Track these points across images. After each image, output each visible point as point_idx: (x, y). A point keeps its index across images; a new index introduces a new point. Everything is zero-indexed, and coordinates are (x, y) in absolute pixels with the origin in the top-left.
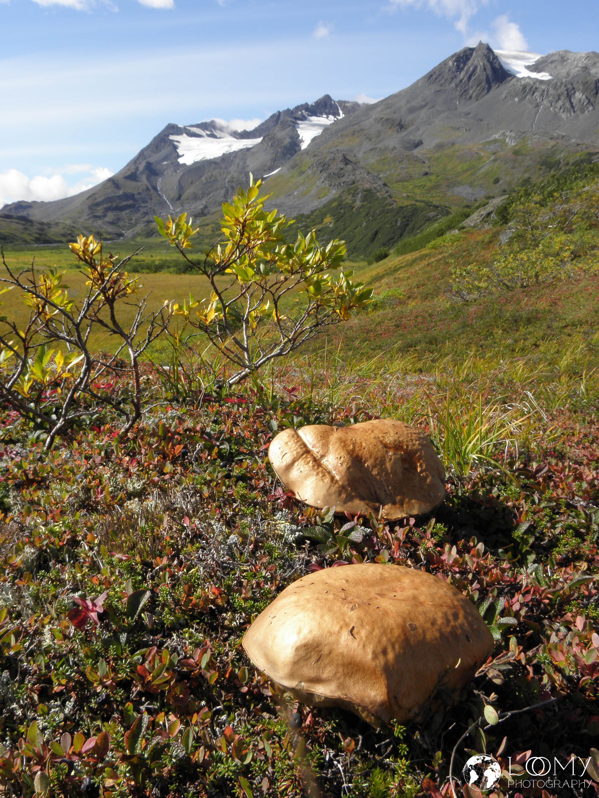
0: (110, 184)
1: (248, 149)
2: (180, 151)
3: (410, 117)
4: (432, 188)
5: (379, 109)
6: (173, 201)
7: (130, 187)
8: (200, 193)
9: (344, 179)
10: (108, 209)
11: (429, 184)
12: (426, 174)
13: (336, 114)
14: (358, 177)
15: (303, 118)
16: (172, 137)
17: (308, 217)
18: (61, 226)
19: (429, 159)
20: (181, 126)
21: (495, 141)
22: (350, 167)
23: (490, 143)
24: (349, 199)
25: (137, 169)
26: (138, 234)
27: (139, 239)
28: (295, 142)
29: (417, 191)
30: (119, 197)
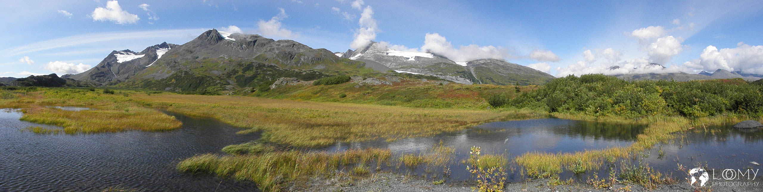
0: (96, 69)
1: (140, 58)
2: (118, 59)
3: (194, 49)
4: (205, 71)
5: (184, 47)
6: (116, 74)
7: (103, 70)
8: (125, 71)
9: (176, 68)
10: (96, 77)
11: (204, 70)
12: (202, 67)
13: (168, 48)
14: (181, 67)
15: (158, 49)
16: (115, 55)
17: (166, 79)
18: (83, 82)
19: (202, 62)
20: (117, 51)
21: (222, 57)
22: (177, 64)
23: (219, 58)
24: (180, 74)
25: (104, 64)
26: (107, 84)
27: (108, 86)
28: (156, 56)
29: (201, 72)
30: (100, 73)
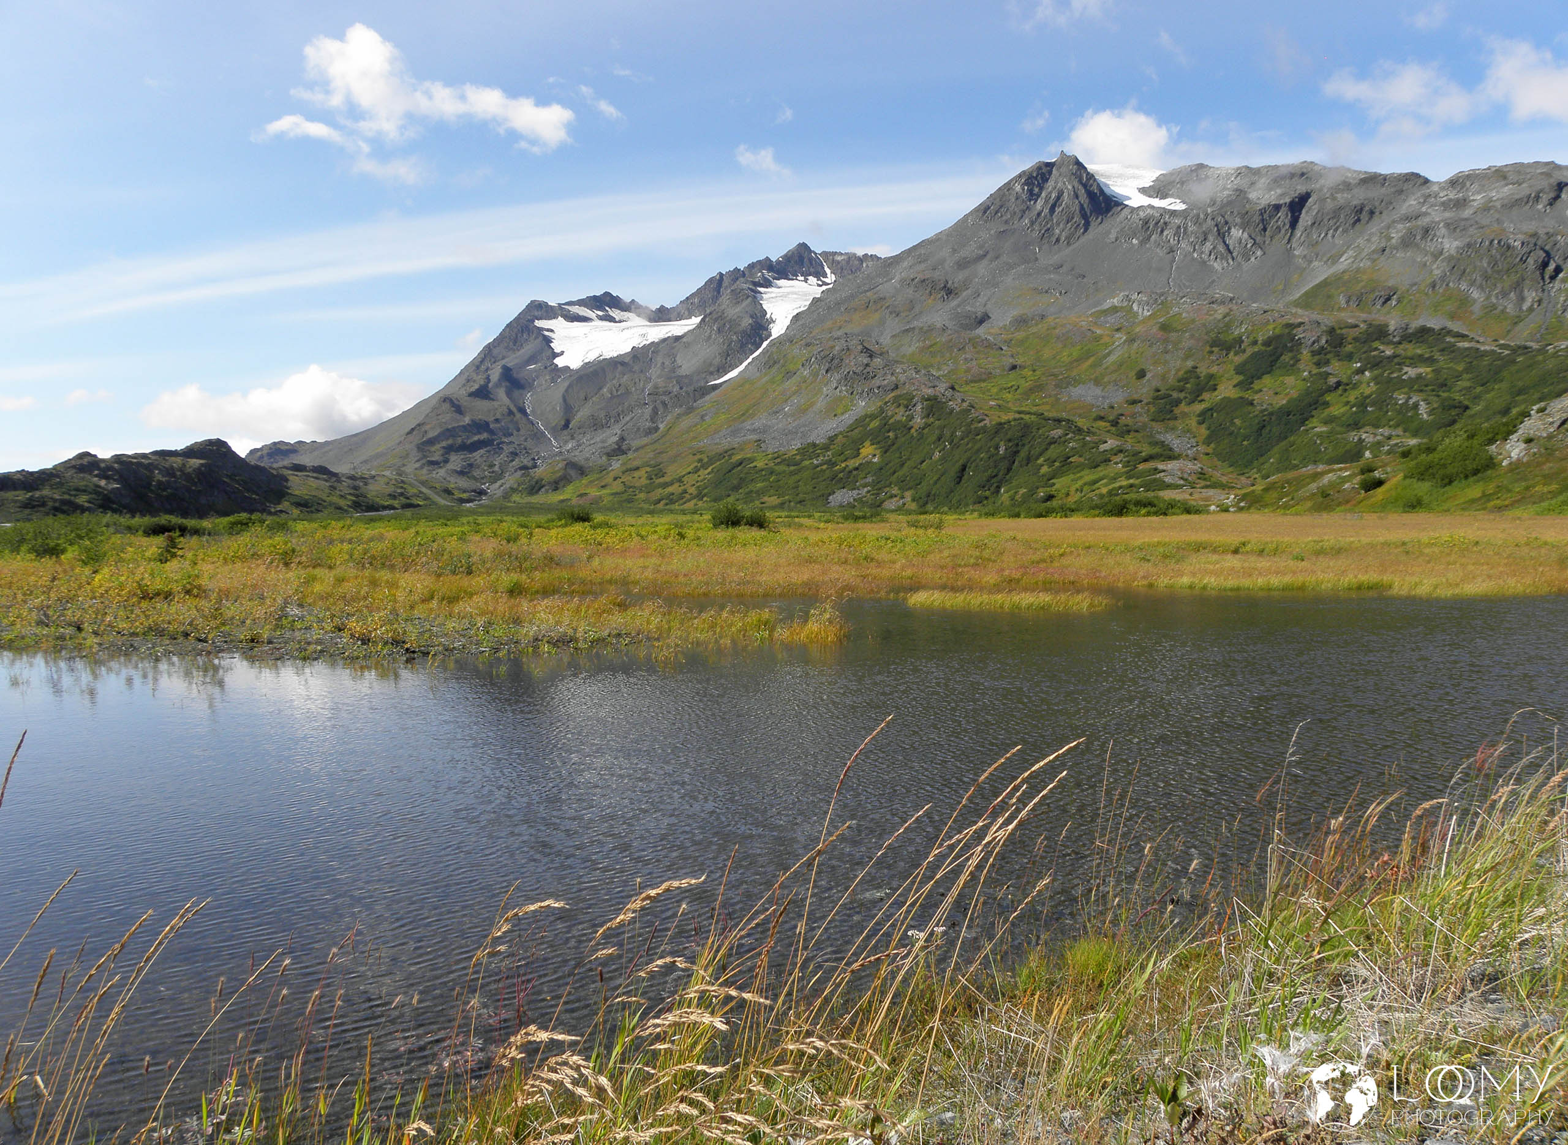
0: (447, 406)
1: (677, 339)
2: (556, 346)
3: (961, 276)
4: (1031, 390)
5: (905, 264)
6: (554, 431)
7: (481, 410)
8: (602, 414)
9: (876, 382)
10: (449, 449)
11: (1025, 385)
12: (1014, 367)
13: (820, 274)
14: (902, 378)
15: (767, 284)
16: (539, 323)
17: (826, 448)
18: (381, 480)
19: (1008, 342)
20: (552, 303)
21: (1114, 309)
22: (877, 361)
23: (1105, 312)
24: (900, 415)
25: (488, 379)
26: (513, 490)
27: (516, 498)
28: (760, 326)
29: (1009, 396)
30: (465, 428)
